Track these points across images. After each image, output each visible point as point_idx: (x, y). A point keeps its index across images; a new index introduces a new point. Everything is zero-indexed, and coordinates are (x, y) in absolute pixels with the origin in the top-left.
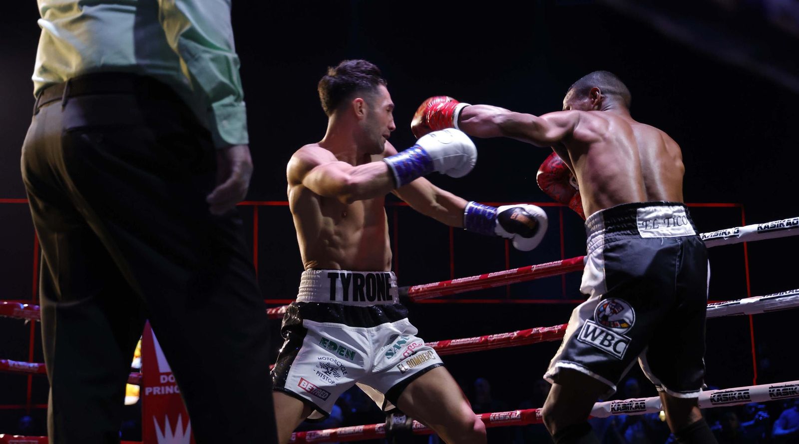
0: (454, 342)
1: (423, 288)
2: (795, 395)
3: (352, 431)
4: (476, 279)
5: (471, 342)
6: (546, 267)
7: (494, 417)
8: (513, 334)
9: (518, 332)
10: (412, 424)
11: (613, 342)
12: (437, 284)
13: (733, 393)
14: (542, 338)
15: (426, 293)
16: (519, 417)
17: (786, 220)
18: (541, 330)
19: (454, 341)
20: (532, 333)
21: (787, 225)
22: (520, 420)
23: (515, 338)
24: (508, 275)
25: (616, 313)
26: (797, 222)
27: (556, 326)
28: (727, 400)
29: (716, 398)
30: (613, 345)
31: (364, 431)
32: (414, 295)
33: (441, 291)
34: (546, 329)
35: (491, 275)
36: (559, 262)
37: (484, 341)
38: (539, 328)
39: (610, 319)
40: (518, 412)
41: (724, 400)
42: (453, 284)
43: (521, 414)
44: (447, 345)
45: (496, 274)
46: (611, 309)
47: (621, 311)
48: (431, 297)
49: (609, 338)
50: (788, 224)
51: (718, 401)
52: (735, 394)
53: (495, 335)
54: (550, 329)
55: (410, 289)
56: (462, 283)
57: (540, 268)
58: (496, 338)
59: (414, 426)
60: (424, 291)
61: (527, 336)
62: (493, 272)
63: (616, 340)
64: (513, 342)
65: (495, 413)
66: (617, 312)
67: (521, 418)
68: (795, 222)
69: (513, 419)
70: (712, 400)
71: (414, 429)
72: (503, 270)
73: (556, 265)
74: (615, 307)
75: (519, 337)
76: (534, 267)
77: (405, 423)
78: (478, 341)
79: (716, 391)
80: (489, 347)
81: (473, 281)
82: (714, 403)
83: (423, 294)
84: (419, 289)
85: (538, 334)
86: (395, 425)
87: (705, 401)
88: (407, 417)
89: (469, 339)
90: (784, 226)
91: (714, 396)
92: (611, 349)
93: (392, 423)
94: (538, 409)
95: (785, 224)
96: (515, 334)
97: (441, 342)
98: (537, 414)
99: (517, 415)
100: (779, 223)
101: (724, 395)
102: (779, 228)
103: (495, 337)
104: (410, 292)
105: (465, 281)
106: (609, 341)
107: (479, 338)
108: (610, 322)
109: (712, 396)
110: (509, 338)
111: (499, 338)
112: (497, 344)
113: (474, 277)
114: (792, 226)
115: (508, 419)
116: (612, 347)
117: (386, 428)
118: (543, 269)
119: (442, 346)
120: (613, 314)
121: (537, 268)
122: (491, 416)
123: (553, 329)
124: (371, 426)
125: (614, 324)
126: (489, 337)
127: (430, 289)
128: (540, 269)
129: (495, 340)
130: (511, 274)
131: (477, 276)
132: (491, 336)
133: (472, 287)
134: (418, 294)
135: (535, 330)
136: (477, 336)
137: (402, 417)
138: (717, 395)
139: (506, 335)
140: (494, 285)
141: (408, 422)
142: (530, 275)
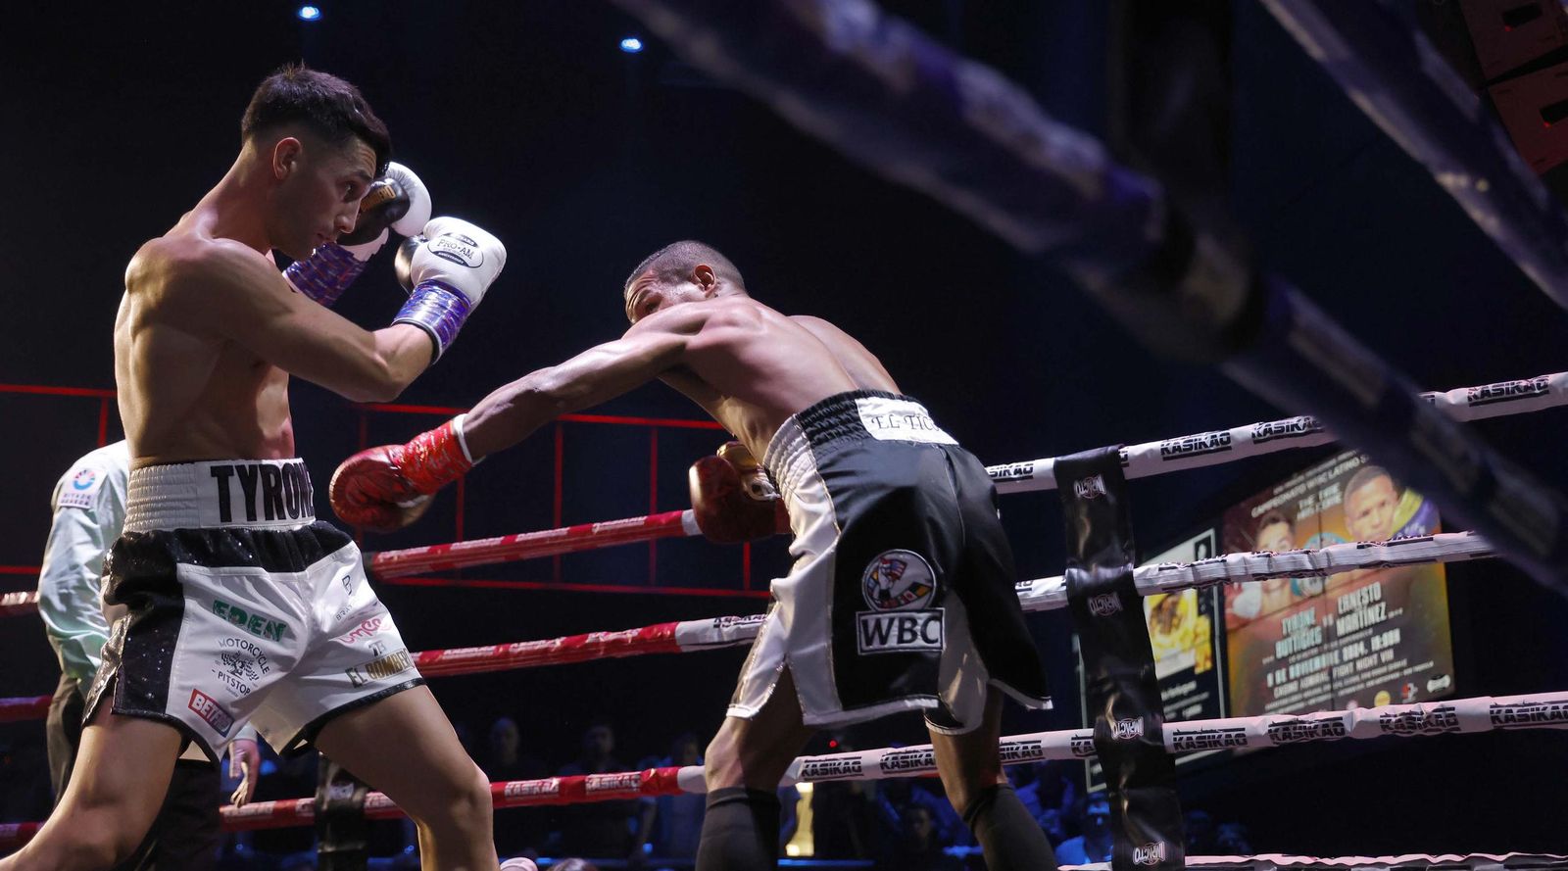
0: (450, 654)
1: (399, 557)
2: (1016, 759)
3: (253, 811)
4: (495, 543)
5: (480, 654)
6: (618, 527)
7: (512, 790)
8: (554, 643)
9: (563, 639)
10: (363, 801)
11: (918, 628)
12: (425, 549)
13: (918, 754)
14: (605, 650)
15: (405, 565)
16: (557, 790)
17: (1014, 465)
18: (604, 637)
19: (448, 652)
20: (587, 641)
21: (1015, 474)
22: (557, 796)
23: (559, 650)
24: (551, 538)
25: (899, 578)
26: (1032, 468)
27: (629, 631)
28: (908, 766)
29: (889, 763)
30: (919, 633)
31: (276, 811)
32: (384, 568)
33: (432, 562)
34: (613, 636)
35: (521, 537)
36: (640, 519)
37: (502, 654)
38: (599, 634)
39: (894, 593)
40: (555, 781)
41: (903, 767)
42: (453, 551)
43: (561, 785)
44: (437, 660)
45: (531, 536)
46: (886, 575)
47: (904, 569)
48: (414, 572)
49: (908, 625)
50: (1016, 472)
51: (893, 767)
52: (921, 756)
53: (523, 644)
54: (619, 637)
55: (376, 558)
56: (471, 549)
57: (607, 528)
58: (524, 649)
59: (368, 804)
60: (401, 561)
61: (578, 646)
62: (526, 532)
63: (920, 622)
64: (553, 657)
65: (514, 783)
66: (899, 574)
67: (559, 792)
68: (1028, 469)
69: (545, 793)
70: (883, 765)
71: (368, 809)
72: (543, 530)
73: (635, 524)
74: (890, 568)
75: (564, 649)
76: (597, 527)
77: (351, 799)
78: (491, 653)
79: (890, 750)
80: (511, 664)
81: (488, 547)
82: (886, 769)
83: (398, 566)
84: (392, 558)
85: (596, 644)
86: (332, 801)
87: (870, 767)
88: (356, 788)
89: (476, 649)
90: (1010, 474)
91: (887, 759)
92: (920, 642)
93: (328, 798)
94: (590, 776)
95: (1012, 471)
96: (558, 642)
97: (427, 653)
98: (588, 786)
99: (553, 786)
100: (1003, 470)
101: (902, 758)
102: (1003, 477)
103: (523, 646)
104: (376, 562)
105: (476, 546)
106: (911, 630)
107: (493, 648)
108: (896, 598)
109: (884, 758)
110: (546, 650)
111: (529, 648)
112: (524, 660)
113: (491, 539)
114: (1024, 475)
115: (537, 794)
116: (920, 637)
117: (315, 807)
118: (612, 531)
119: (427, 661)
120: (893, 581)
121: (602, 529)
122: (507, 787)
123: (624, 637)
124: (288, 803)
125: (905, 598)
126: (512, 646)
127: (411, 558)
128: (606, 531)
129: (521, 653)
130: (557, 538)
131: (497, 539)
132: (516, 645)
133: (485, 558)
134: (390, 567)
135: (592, 637)
136: (490, 645)
137: (347, 788)
138: (891, 757)
139: (541, 644)
140: (526, 556)
141: (358, 797)
142: (592, 539)
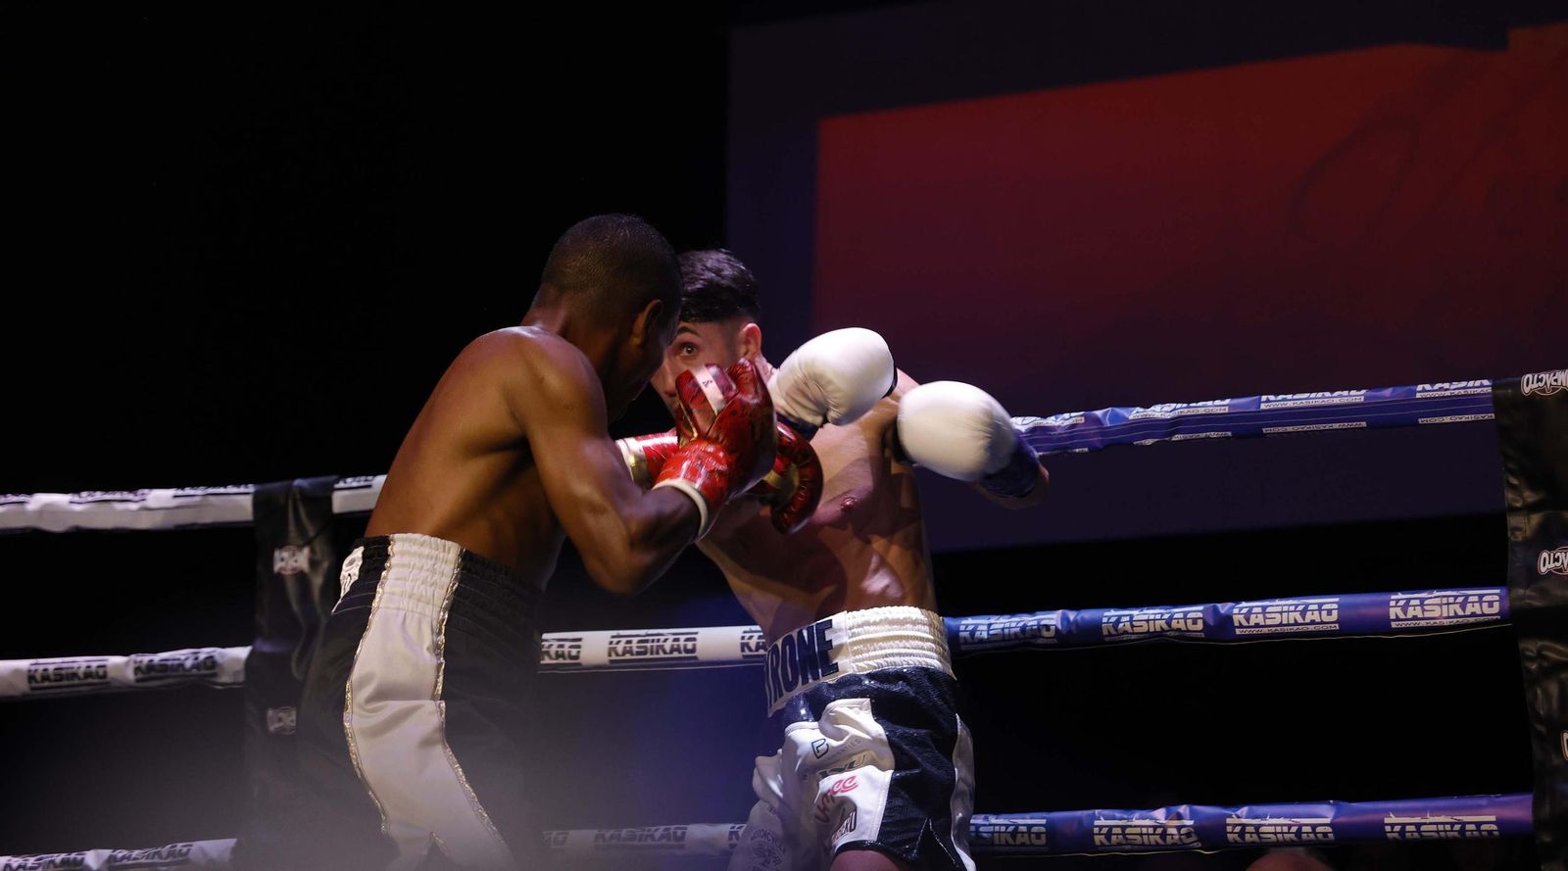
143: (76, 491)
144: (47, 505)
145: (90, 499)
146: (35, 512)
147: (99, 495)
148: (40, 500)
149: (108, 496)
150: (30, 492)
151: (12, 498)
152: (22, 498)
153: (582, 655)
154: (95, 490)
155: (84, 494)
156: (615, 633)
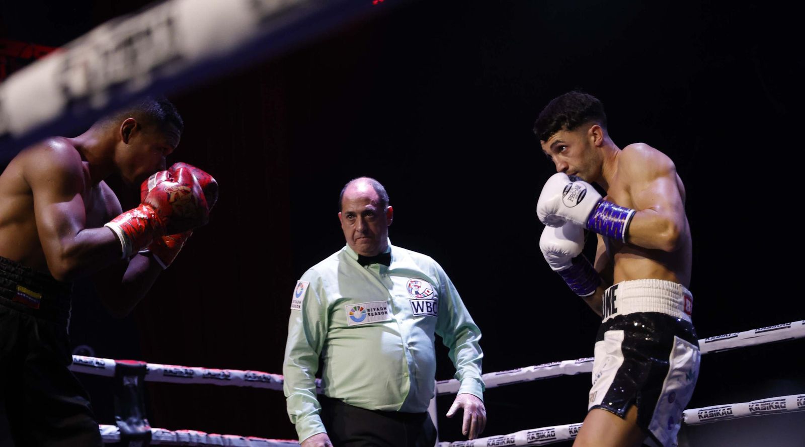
143: (577, 358)
144: (566, 365)
145: (582, 361)
146: (563, 368)
147: (585, 359)
148: (564, 363)
149: (589, 359)
150: (560, 361)
151: (554, 364)
152: (558, 363)
153: (786, 406)
154: (584, 358)
155: (580, 359)
156: (799, 395)
